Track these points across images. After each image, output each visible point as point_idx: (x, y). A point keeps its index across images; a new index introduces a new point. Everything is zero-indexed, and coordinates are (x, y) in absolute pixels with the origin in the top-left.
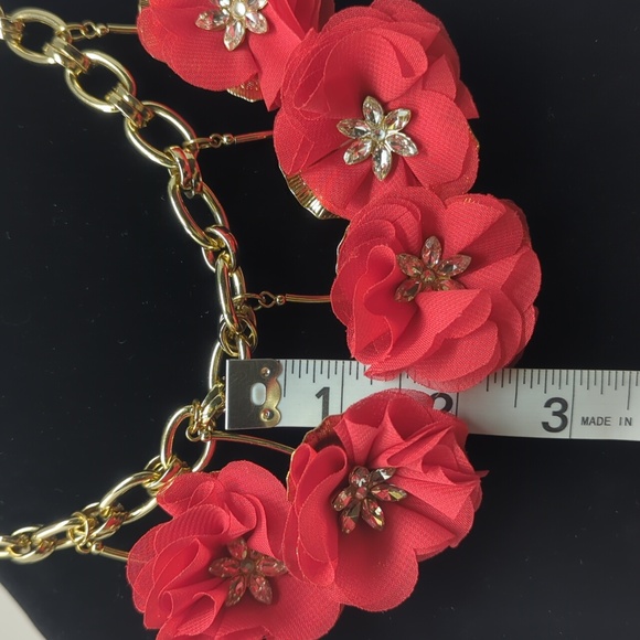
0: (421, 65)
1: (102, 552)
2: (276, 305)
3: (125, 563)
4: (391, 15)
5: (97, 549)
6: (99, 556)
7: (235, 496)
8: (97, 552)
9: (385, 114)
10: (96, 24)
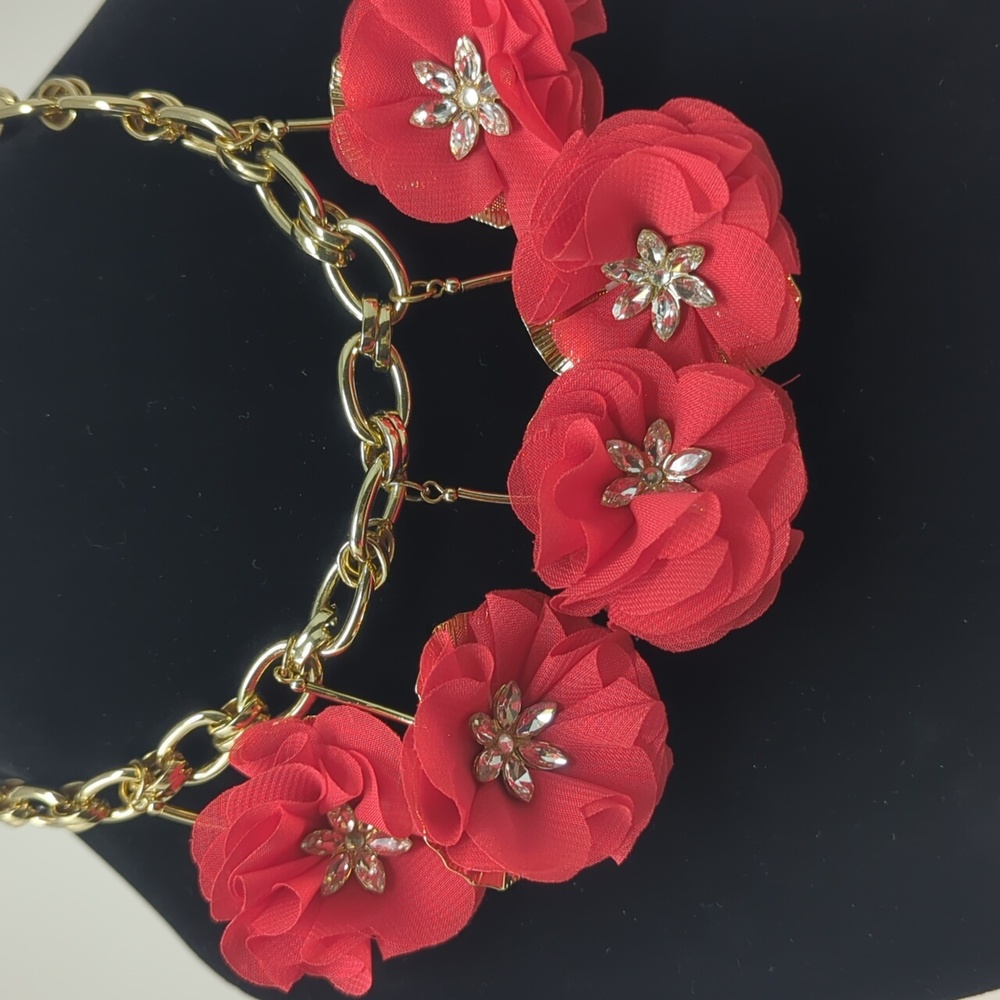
0: (720, 194)
1: (161, 812)
2: (443, 501)
3: (189, 828)
4: (685, 124)
5: (155, 808)
6: (157, 818)
7: (335, 752)
8: (156, 812)
9: (669, 250)
10: (271, 121)
